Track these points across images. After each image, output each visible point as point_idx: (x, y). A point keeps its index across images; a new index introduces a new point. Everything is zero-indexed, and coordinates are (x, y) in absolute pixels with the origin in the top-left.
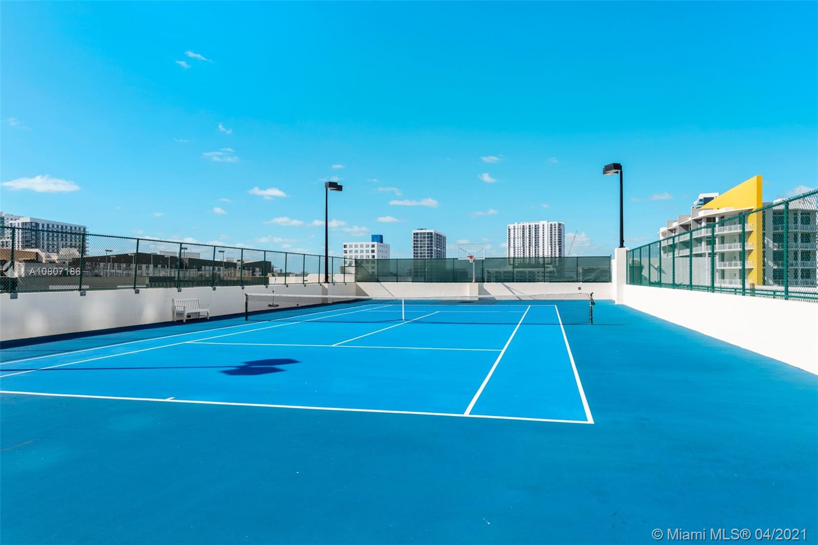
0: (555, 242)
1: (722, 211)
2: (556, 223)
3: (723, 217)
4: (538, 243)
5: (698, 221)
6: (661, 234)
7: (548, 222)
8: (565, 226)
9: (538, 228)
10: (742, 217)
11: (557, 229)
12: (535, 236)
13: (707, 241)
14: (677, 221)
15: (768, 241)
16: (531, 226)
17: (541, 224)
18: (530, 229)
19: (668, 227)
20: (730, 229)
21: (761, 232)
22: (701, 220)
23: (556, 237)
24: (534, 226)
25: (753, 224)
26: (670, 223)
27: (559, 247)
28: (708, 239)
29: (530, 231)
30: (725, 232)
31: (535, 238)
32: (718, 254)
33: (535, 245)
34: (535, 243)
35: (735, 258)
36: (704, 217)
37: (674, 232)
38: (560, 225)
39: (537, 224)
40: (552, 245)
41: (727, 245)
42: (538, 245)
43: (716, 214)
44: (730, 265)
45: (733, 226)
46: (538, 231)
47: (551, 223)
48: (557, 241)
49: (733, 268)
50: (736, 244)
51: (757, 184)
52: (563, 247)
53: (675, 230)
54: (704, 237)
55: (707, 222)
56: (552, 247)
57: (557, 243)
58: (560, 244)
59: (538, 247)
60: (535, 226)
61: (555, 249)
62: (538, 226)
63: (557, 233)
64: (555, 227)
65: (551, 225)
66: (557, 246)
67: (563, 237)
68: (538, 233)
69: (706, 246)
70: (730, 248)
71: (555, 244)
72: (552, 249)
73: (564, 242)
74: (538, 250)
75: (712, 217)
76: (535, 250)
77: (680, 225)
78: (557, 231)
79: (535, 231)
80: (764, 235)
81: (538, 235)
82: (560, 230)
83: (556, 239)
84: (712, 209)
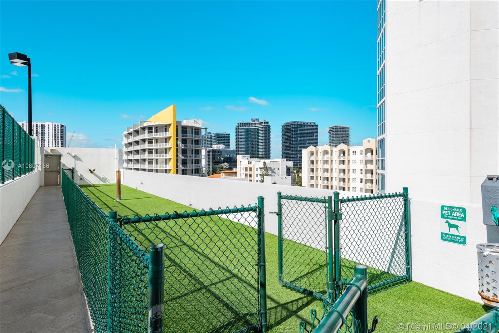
0: (59, 138)
1: (157, 123)
2: (59, 124)
3: (157, 127)
4: (44, 138)
5: (143, 129)
6: (124, 135)
7: (52, 123)
8: (66, 127)
9: (44, 127)
10: (166, 128)
11: (60, 128)
12: (42, 132)
13: (148, 141)
14: (132, 128)
15: (179, 143)
16: (38, 125)
17: (46, 124)
18: (37, 127)
19: (127, 132)
20: (160, 135)
21: (175, 137)
22: (145, 128)
23: (59, 134)
24: (40, 125)
25: (171, 133)
26: (128, 129)
27: (62, 141)
28: (149, 140)
29: (37, 129)
30: (158, 136)
31: (42, 134)
32: (154, 149)
33: (42, 139)
34: (42, 137)
35: (163, 152)
36: (146, 127)
37: (131, 134)
38: (62, 126)
39: (43, 123)
40: (55, 139)
41: (158, 144)
42: (44, 139)
43: (153, 125)
44: (160, 156)
45: (161, 133)
46: (44, 129)
47: (55, 124)
48: (60, 137)
49: (161, 158)
50: (163, 144)
51: (174, 109)
52: (64, 142)
53: (132, 133)
54: (146, 139)
55: (148, 129)
56: (55, 141)
57: (60, 139)
58: (62, 140)
59: (44, 141)
60: (42, 125)
61: (58, 143)
62: (44, 125)
63: (60, 132)
64: (59, 127)
65: (55, 125)
66: (60, 141)
67: (64, 135)
68: (44, 131)
69: (147, 144)
70: (160, 146)
71: (59, 140)
72: (55, 143)
73: (65, 139)
74: (44, 143)
75: (151, 127)
76: (42, 143)
77: (134, 131)
78: (60, 130)
79: (42, 129)
80: (177, 139)
81: (44, 132)
82: (62, 130)
83: (59, 136)
84: (151, 122)
